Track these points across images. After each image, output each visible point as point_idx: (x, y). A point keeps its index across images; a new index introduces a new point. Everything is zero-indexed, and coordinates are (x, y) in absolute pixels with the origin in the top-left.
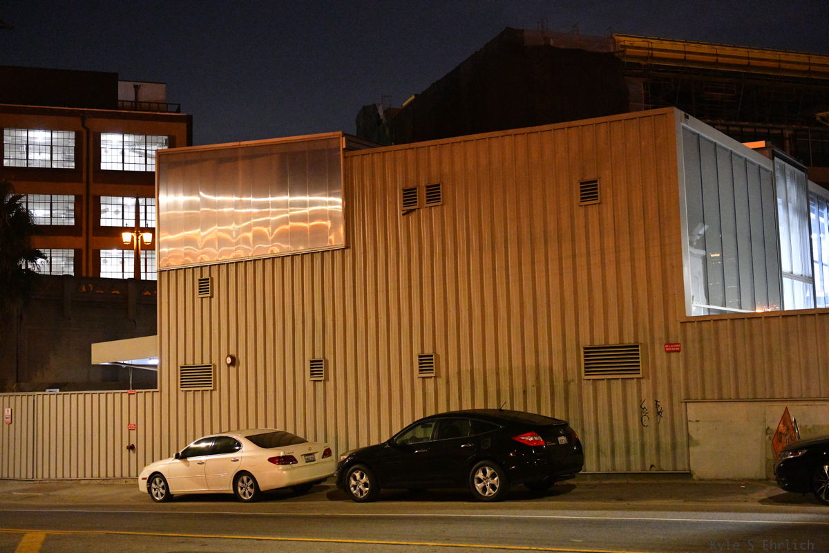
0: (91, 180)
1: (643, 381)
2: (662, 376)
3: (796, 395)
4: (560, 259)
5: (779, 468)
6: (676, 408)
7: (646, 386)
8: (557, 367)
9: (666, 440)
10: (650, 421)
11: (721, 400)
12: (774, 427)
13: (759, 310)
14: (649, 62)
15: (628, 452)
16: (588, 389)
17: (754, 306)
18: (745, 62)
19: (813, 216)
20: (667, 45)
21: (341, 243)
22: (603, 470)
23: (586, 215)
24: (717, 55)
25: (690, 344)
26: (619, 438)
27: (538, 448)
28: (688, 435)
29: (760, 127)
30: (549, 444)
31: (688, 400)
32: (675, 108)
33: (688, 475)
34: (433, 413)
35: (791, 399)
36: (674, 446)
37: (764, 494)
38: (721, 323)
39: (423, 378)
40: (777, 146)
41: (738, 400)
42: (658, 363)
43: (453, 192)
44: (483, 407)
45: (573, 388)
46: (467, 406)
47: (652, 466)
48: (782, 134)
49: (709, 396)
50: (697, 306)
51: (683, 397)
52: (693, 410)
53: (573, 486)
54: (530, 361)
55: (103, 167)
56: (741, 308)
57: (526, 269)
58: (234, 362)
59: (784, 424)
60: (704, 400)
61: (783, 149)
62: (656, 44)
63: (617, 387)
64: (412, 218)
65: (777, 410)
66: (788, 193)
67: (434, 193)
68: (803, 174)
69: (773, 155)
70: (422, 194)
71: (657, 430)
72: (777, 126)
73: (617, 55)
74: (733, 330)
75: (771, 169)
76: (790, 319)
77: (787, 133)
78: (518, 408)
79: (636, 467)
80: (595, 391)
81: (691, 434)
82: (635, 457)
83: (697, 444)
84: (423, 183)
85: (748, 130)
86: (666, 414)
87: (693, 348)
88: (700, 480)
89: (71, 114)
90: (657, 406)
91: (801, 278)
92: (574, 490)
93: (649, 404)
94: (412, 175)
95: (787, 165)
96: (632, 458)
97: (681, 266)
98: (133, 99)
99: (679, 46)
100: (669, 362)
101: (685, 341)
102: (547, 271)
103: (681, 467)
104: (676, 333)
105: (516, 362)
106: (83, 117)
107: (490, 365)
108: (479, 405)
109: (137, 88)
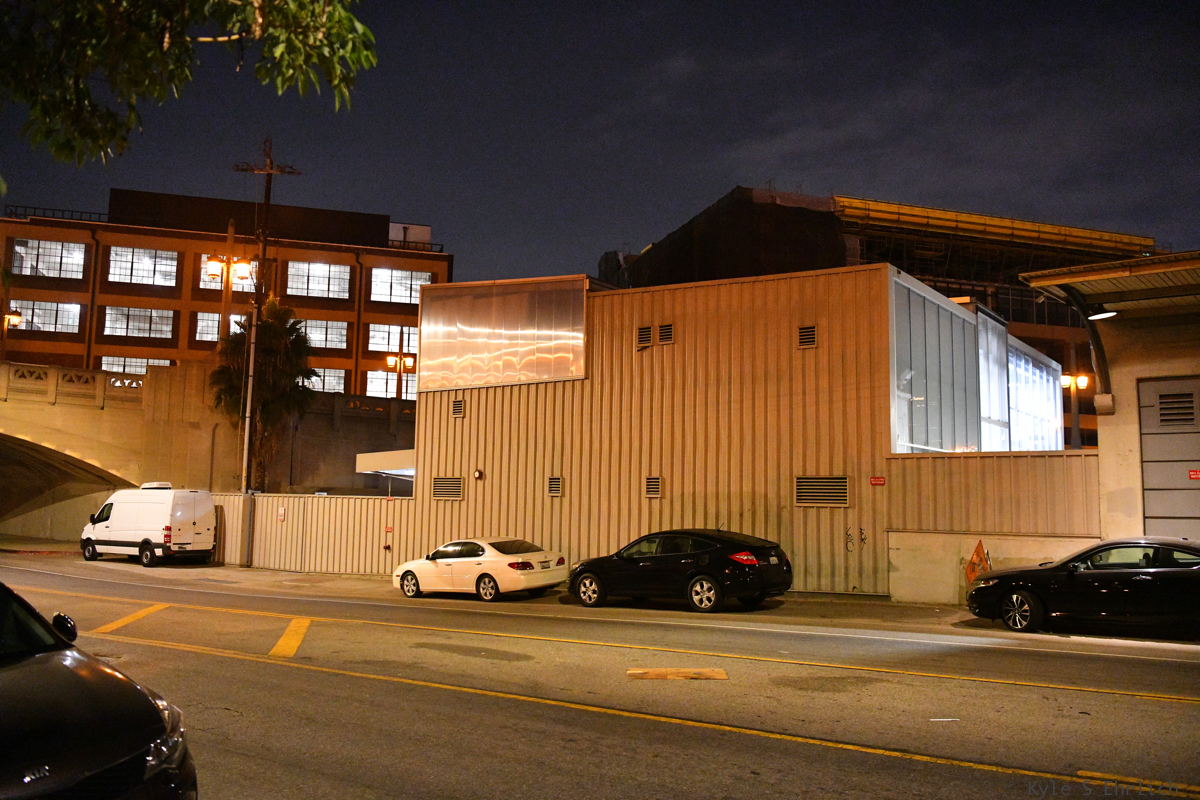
0: (362, 309)
1: (850, 511)
2: (867, 507)
3: (988, 529)
4: (778, 396)
5: (971, 596)
6: (878, 536)
7: (852, 515)
8: (772, 496)
9: (868, 564)
10: (854, 547)
11: (920, 531)
12: (968, 558)
13: (959, 450)
14: (865, 222)
15: (833, 574)
16: (799, 514)
17: (954, 447)
18: (954, 224)
19: (1011, 367)
20: (883, 207)
21: (581, 374)
22: (810, 588)
23: (804, 358)
24: (928, 217)
25: (894, 477)
26: (826, 560)
27: (752, 567)
28: (889, 563)
29: (964, 284)
30: (762, 563)
31: (889, 530)
32: (889, 265)
33: (887, 597)
34: (658, 531)
35: (984, 533)
36: (875, 570)
37: (956, 618)
38: (922, 461)
39: (650, 498)
40: (980, 302)
41: (936, 531)
42: (864, 494)
43: (684, 332)
44: (702, 527)
45: (785, 514)
46: (688, 526)
47: (854, 588)
48: (985, 291)
49: (909, 527)
50: (901, 444)
51: (885, 525)
52: (894, 539)
53: (782, 603)
54: (747, 488)
55: (374, 298)
56: (942, 448)
57: (747, 404)
58: (481, 476)
59: (978, 555)
60: (904, 530)
61: (986, 304)
62: (872, 205)
63: (825, 514)
64: (646, 353)
65: (971, 543)
66: (990, 344)
67: (666, 332)
68: (1003, 328)
69: (977, 310)
70: (655, 334)
71: (860, 556)
72: (981, 284)
73: (836, 214)
74: (935, 467)
75: (974, 322)
76: (987, 460)
77: (990, 290)
78: (735, 529)
79: (840, 588)
80: (805, 517)
81: (892, 560)
82: (840, 579)
83: (896, 569)
84: (657, 324)
85: (954, 286)
86: (869, 540)
87: (896, 483)
88: (898, 602)
89: (347, 250)
90: (862, 533)
91: (998, 423)
92: (783, 606)
93: (854, 532)
94: (647, 317)
95: (989, 319)
96: (837, 579)
97: (889, 410)
98: (402, 239)
99: (894, 208)
100: (874, 494)
101: (890, 476)
102: (766, 407)
103: (881, 590)
104: (881, 468)
105: (735, 488)
106: (357, 253)
107: (711, 489)
108: (700, 525)
109: (405, 229)
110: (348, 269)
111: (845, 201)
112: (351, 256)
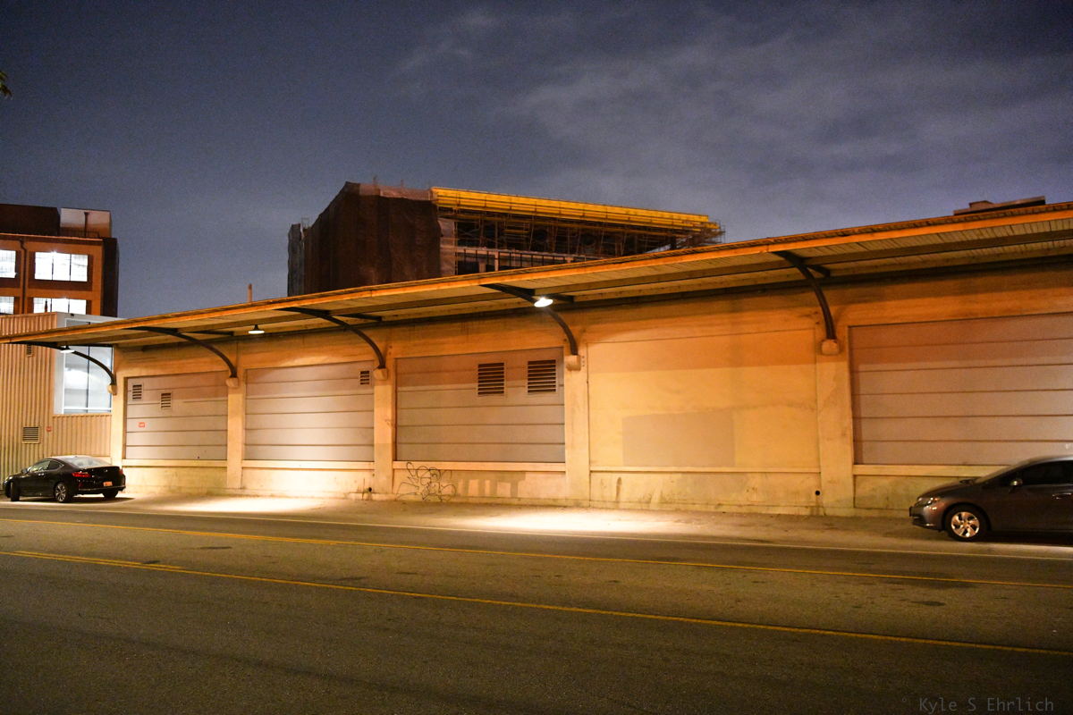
0: (26, 286)
55: (37, 277)
62: (464, 195)
73: (433, 202)
106: (25, 241)
109: (86, 214)
110: (14, 253)
111: (441, 192)
112: (17, 243)
